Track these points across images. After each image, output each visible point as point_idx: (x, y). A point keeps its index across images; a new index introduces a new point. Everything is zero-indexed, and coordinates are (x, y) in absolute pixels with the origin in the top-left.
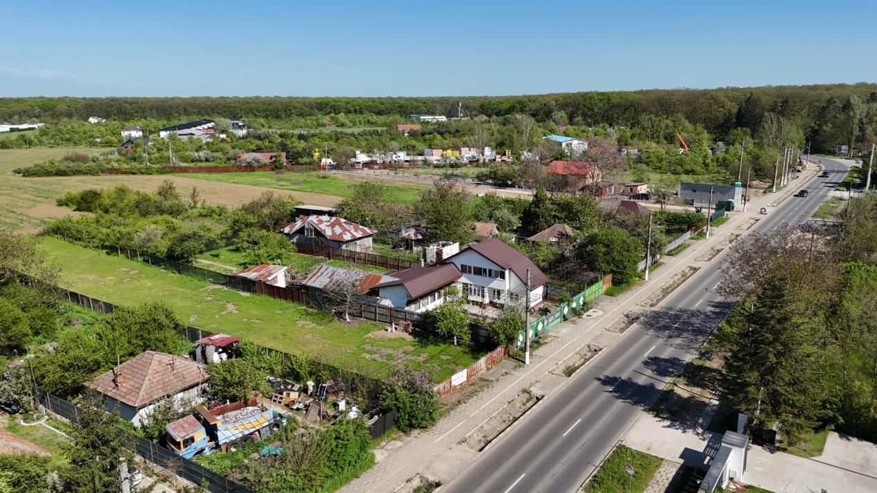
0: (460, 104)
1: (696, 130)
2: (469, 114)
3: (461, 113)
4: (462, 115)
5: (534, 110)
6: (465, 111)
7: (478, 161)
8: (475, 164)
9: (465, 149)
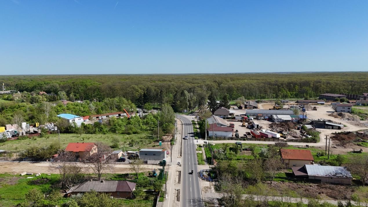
0: (3, 84)
1: (128, 103)
2: (9, 88)
3: (4, 88)
4: (5, 89)
5: (48, 89)
6: (6, 87)
7: (18, 134)
8: (16, 138)
9: (9, 125)
